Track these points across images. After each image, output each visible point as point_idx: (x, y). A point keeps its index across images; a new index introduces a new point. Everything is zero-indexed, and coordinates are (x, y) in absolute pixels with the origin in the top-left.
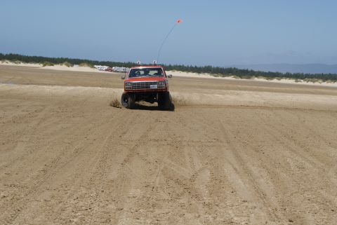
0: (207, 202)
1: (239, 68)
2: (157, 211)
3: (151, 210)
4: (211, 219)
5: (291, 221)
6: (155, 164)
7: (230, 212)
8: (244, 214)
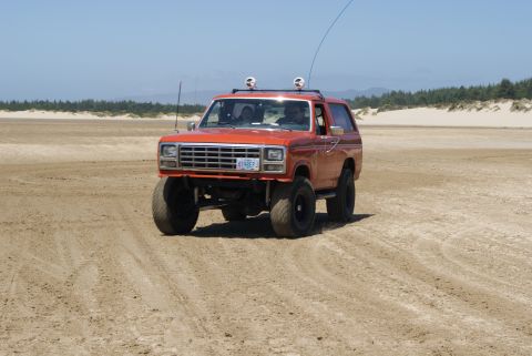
0: (95, 316)
1: (138, 101)
2: (15, 338)
3: (5, 335)
4: (103, 343)
5: (228, 336)
6: (9, 262)
7: (133, 329)
8: (155, 331)
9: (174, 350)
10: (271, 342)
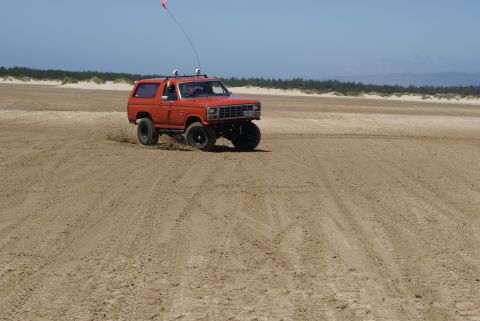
1: (342, 81)
3: (220, 284)
4: (305, 296)
5: (417, 297)
8: (351, 288)
9: (369, 307)
10: (458, 305)
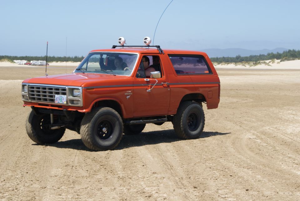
0: (121, 176)
2: (77, 187)
3: (72, 186)
4: (125, 191)
5: (195, 188)
7: (142, 183)
8: (155, 184)
9: (165, 195)
10: (220, 192)
